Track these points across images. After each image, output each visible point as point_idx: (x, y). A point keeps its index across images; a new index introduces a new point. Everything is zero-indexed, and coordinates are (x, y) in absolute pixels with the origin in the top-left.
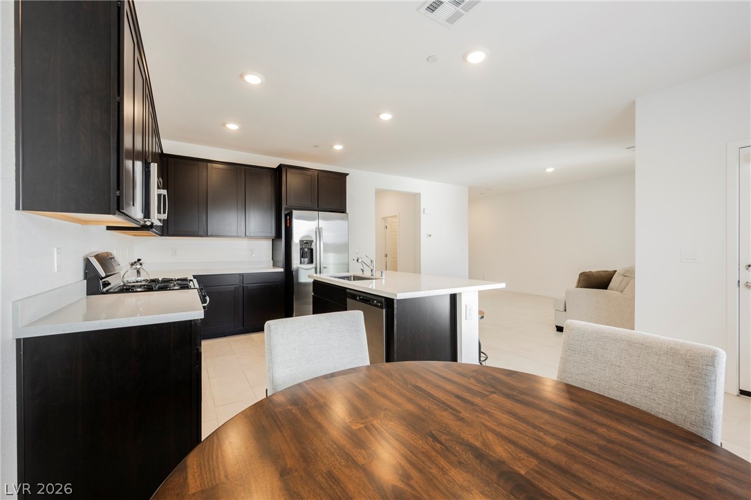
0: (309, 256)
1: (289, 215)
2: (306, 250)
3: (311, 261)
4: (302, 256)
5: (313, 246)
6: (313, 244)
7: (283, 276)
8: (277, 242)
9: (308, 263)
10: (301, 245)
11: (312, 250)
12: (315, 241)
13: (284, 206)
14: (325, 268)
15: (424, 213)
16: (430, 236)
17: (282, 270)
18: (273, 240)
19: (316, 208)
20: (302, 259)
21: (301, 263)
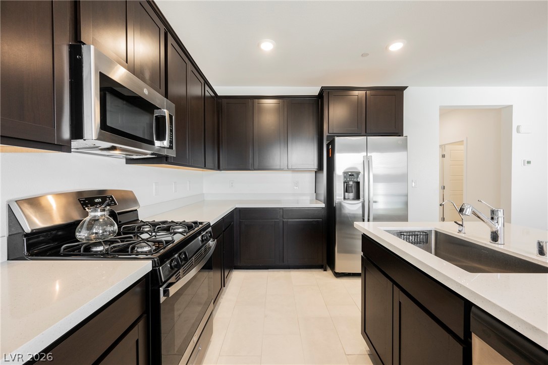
0: (354, 190)
1: (332, 143)
2: (351, 183)
3: (357, 197)
4: (347, 190)
5: (360, 179)
6: (361, 176)
7: (324, 213)
8: (319, 175)
9: (353, 199)
10: (345, 177)
11: (358, 183)
12: (362, 173)
13: (326, 134)
14: (375, 202)
15: (518, 131)
16: (529, 162)
17: (323, 205)
18: (316, 172)
19: (364, 133)
20: (346, 194)
21: (344, 199)
